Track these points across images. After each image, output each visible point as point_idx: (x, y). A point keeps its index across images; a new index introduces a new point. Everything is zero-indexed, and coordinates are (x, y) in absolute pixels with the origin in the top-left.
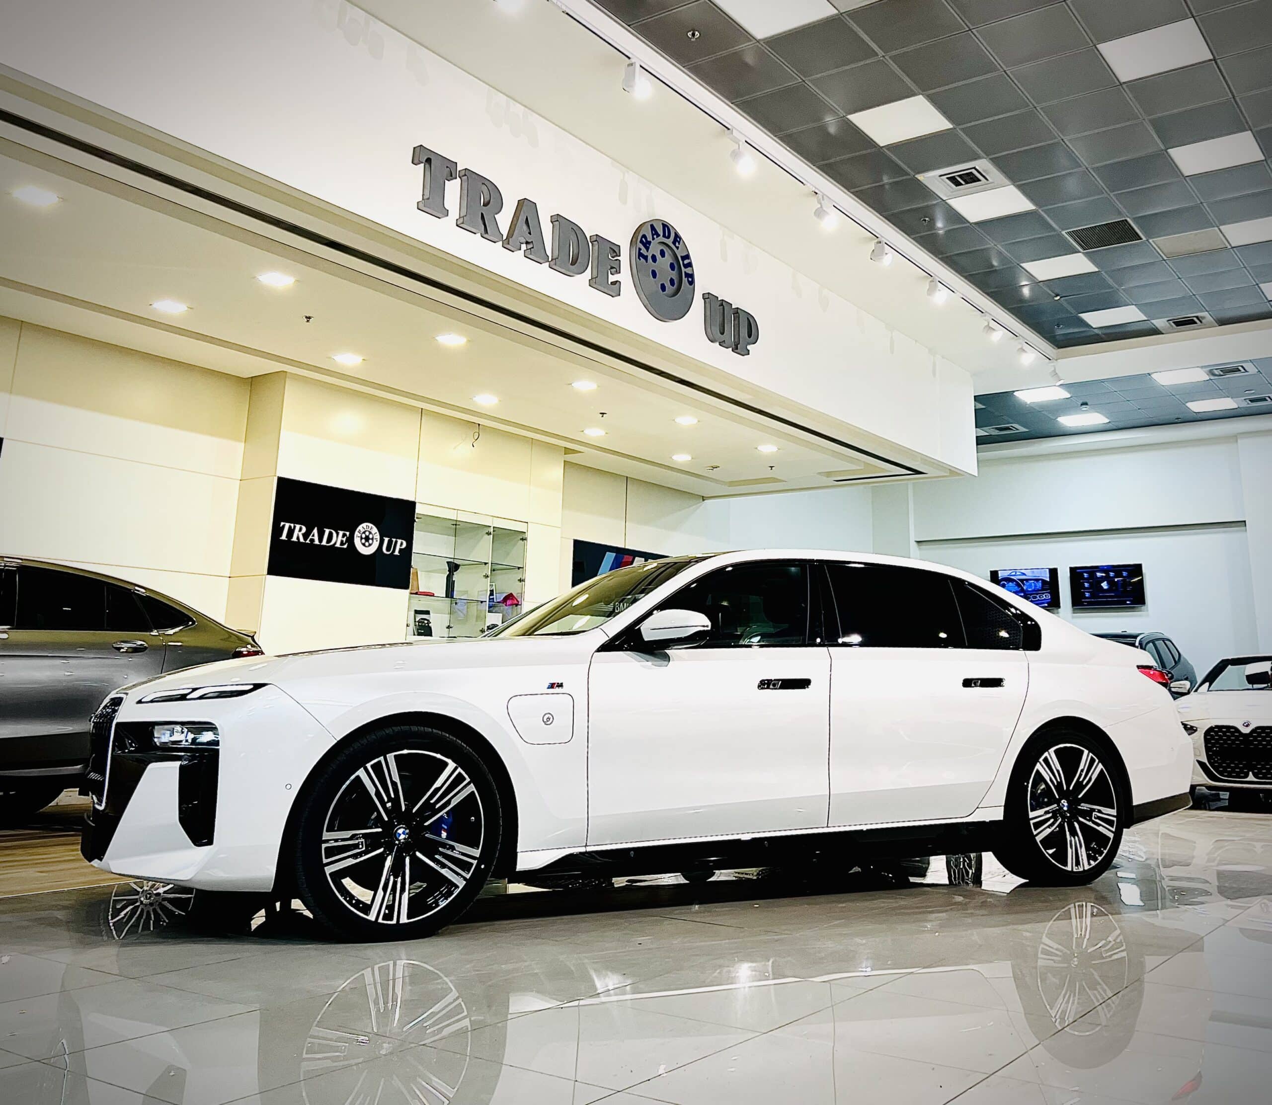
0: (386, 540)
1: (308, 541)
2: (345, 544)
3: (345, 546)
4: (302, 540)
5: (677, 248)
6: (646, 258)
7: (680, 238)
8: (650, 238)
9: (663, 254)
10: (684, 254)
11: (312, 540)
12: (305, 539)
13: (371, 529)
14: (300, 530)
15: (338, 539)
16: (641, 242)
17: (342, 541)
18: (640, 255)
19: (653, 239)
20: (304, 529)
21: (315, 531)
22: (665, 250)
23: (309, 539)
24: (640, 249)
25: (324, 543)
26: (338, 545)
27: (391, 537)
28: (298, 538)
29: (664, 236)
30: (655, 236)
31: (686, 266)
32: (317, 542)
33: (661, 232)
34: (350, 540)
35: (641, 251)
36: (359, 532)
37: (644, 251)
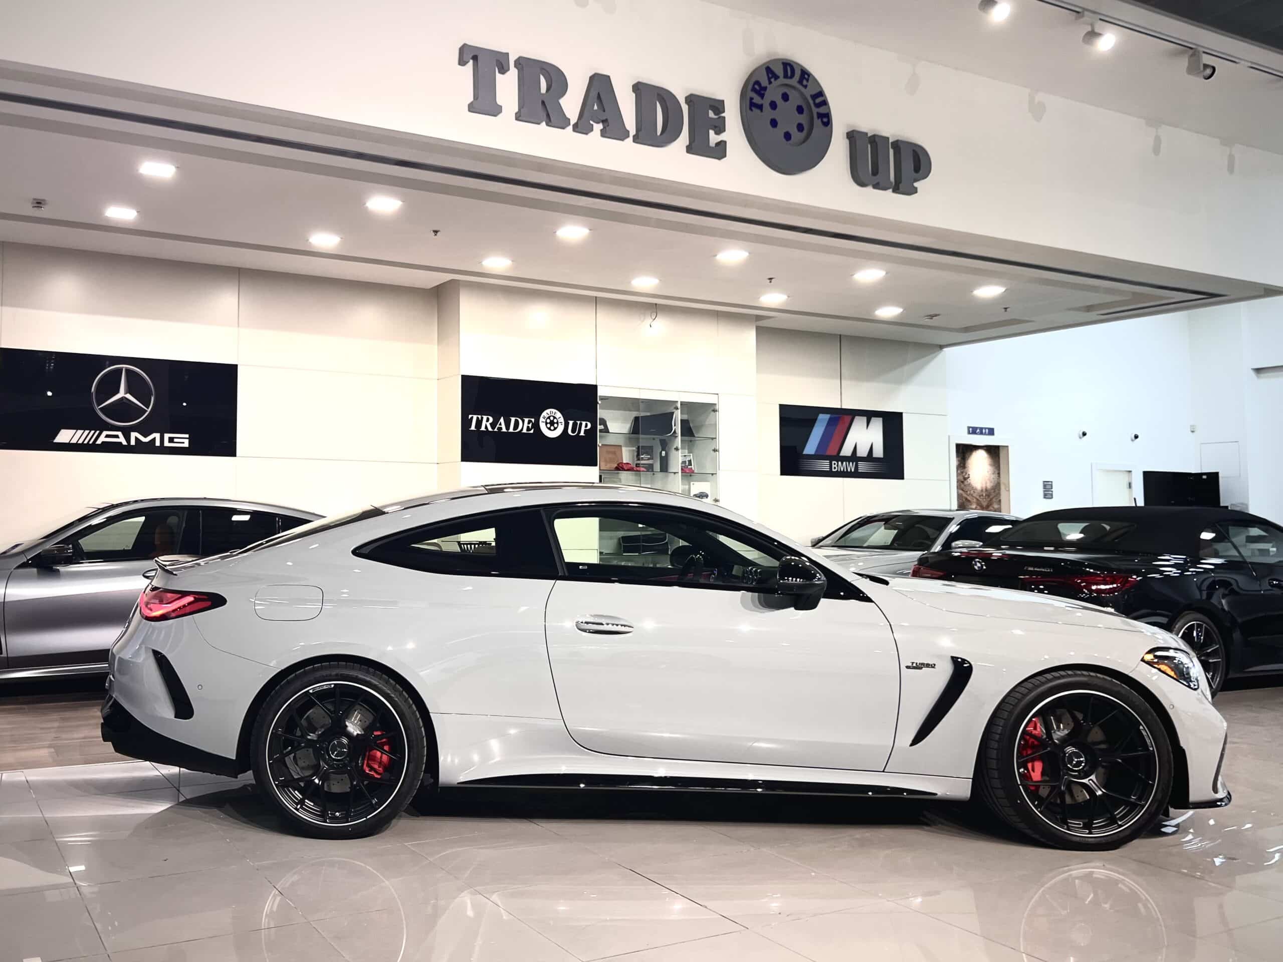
0: (571, 423)
1: (496, 430)
2: (530, 430)
3: (532, 431)
4: (490, 429)
5: (806, 87)
6: (760, 107)
7: (809, 74)
8: (764, 82)
9: (785, 97)
10: (814, 92)
11: (501, 428)
12: (493, 428)
13: (555, 414)
14: (488, 420)
15: (524, 425)
16: (754, 90)
17: (528, 427)
18: (753, 105)
19: (770, 83)
20: (491, 420)
21: (502, 420)
22: (789, 93)
23: (497, 428)
24: (751, 99)
25: (511, 430)
26: (525, 431)
27: (575, 420)
28: (486, 427)
29: (786, 76)
30: (772, 80)
31: (818, 105)
32: (504, 430)
33: (779, 71)
34: (536, 426)
35: (754, 101)
36: (544, 418)
37: (757, 100)
